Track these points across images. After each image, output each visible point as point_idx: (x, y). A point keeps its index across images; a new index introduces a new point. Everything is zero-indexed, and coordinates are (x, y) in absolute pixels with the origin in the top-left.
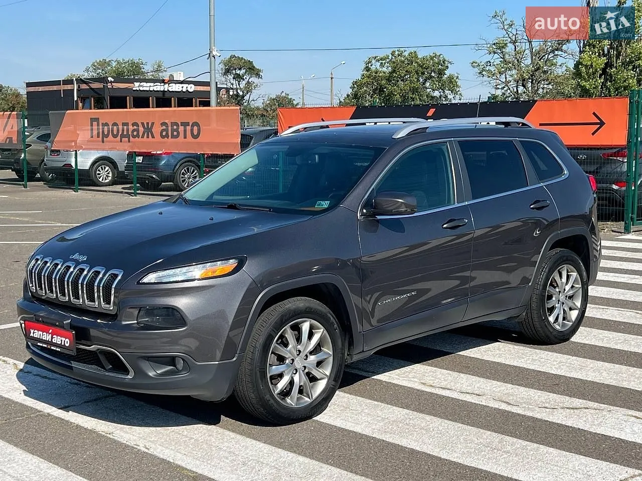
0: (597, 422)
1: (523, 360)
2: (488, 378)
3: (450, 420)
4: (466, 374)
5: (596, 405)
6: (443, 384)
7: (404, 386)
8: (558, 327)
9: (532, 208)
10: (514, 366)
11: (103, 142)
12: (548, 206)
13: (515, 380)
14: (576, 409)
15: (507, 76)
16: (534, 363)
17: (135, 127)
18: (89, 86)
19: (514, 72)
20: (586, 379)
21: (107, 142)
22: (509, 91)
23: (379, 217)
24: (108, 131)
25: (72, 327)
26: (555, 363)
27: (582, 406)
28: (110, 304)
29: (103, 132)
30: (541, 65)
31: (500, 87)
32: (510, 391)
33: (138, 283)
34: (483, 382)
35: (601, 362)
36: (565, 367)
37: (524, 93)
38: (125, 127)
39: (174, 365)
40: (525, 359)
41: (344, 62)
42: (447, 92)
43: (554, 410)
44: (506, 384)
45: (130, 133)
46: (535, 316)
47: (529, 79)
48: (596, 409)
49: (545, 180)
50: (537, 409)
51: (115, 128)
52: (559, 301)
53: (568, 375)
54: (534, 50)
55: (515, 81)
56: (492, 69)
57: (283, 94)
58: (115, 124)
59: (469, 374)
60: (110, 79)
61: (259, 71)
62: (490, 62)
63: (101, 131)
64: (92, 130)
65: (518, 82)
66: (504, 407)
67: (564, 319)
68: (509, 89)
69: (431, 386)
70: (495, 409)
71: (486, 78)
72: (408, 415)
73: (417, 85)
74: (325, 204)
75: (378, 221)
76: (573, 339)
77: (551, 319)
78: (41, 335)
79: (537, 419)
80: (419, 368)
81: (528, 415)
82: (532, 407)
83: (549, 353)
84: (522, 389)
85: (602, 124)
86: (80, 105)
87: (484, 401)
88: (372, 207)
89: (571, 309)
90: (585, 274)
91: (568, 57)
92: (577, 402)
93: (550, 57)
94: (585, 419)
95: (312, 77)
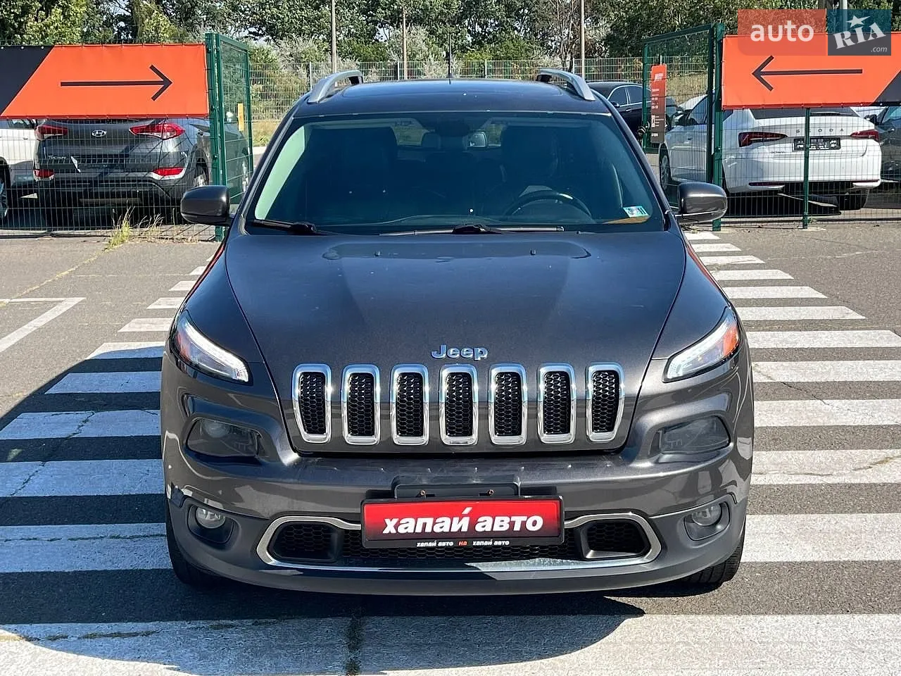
28: (611, 430)
33: (666, 380)
74: (641, 211)
78: (429, 524)
85: (166, 83)
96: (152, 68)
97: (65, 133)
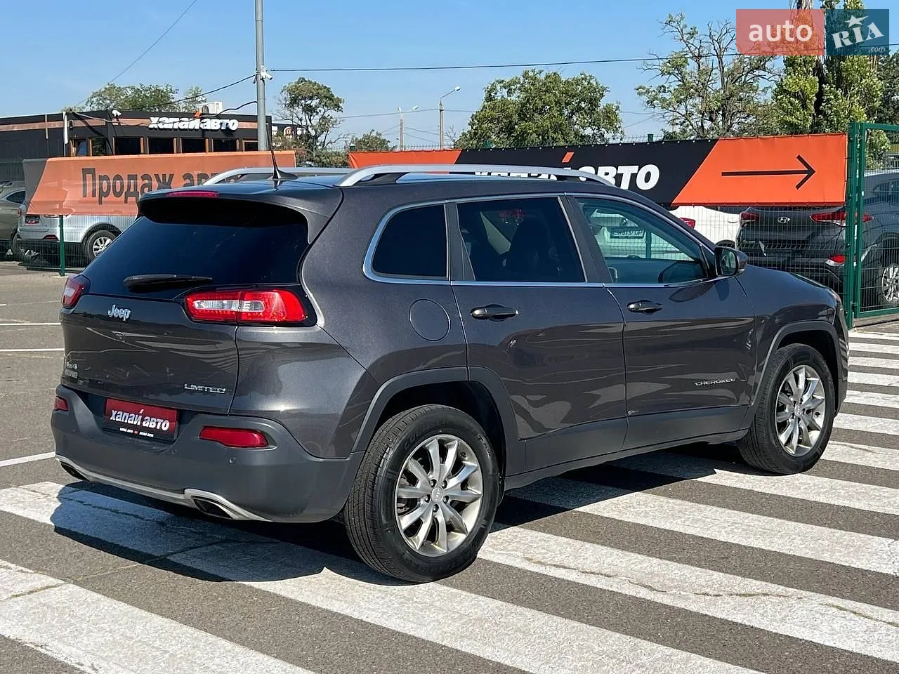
0: (780, 617)
1: (679, 521)
2: (625, 548)
3: (561, 616)
4: (594, 543)
5: (780, 589)
6: (557, 561)
7: (498, 564)
10: (665, 530)
11: (100, 202)
13: (664, 552)
14: (750, 595)
15: (688, 107)
16: (695, 526)
17: (147, 181)
18: (86, 123)
19: (697, 101)
20: (770, 548)
21: (107, 202)
22: (691, 127)
24: (109, 187)
26: (726, 525)
27: (760, 591)
29: (101, 189)
30: (736, 90)
31: (678, 122)
32: (656, 569)
34: (618, 555)
35: (793, 523)
36: (740, 531)
37: (713, 129)
38: (132, 181)
40: (683, 519)
41: (458, 88)
42: (603, 129)
43: (718, 598)
44: (651, 558)
45: (139, 190)
47: (719, 110)
48: (780, 596)
50: (693, 597)
51: (118, 182)
53: (744, 543)
54: (726, 70)
55: (700, 112)
57: (374, 134)
58: (118, 177)
59: (598, 543)
60: (115, 112)
61: (339, 100)
62: (664, 86)
63: (97, 187)
64: (85, 185)
65: (703, 114)
66: (644, 594)
68: (691, 124)
69: (540, 563)
70: (631, 597)
71: (658, 109)
72: (500, 609)
73: (560, 120)
79: (691, 612)
80: (524, 535)
81: (679, 606)
82: (685, 593)
83: (719, 509)
84: (673, 565)
85: (810, 172)
86: (73, 150)
87: (615, 585)
91: (773, 78)
92: (754, 585)
93: (747, 79)
94: (762, 611)
95: (414, 108)
96: (799, 158)
97: (757, 218)
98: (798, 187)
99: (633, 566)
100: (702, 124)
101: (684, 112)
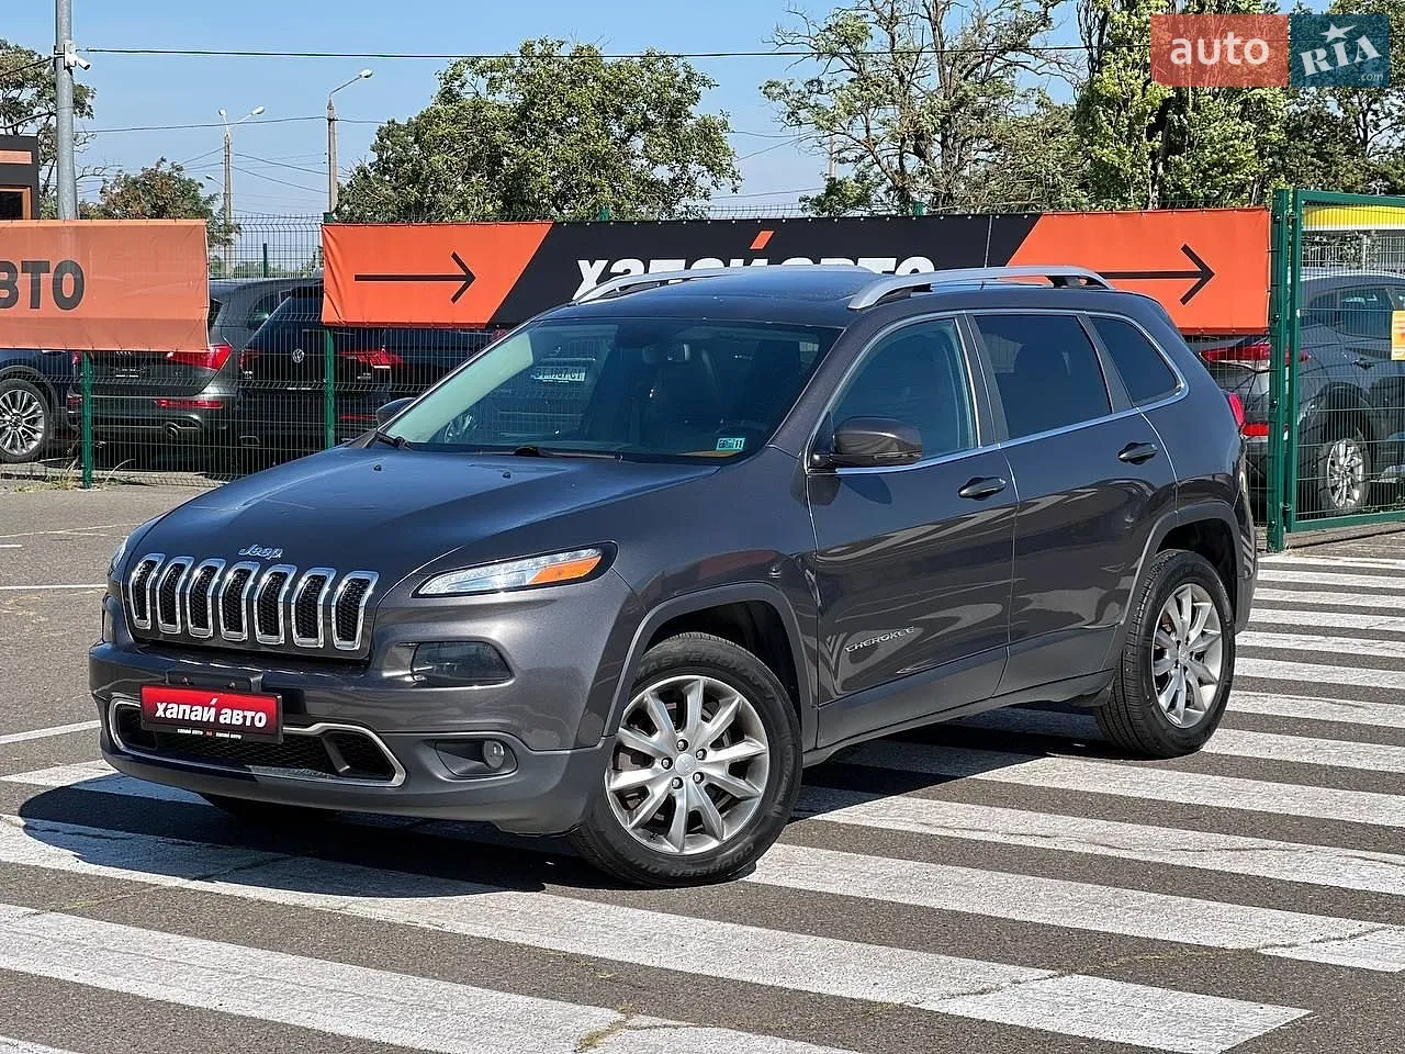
0: (1290, 868)
1: (1112, 784)
4: (1006, 808)
5: (1281, 844)
6: (967, 824)
7: (888, 829)
8: (1177, 721)
9: (1122, 460)
12: (1153, 455)
13: (1109, 814)
14: (1245, 850)
15: (872, 124)
16: (1138, 788)
19: (891, 111)
22: (877, 168)
23: (840, 471)
25: (266, 689)
26: (1181, 786)
27: (1255, 846)
28: (354, 639)
30: (971, 94)
31: (851, 155)
32: (1106, 830)
33: (416, 595)
34: (1045, 816)
37: (923, 173)
39: (482, 759)
40: (1118, 782)
42: (693, 168)
43: (1203, 853)
46: (1131, 691)
47: (936, 132)
48: (1283, 850)
49: (1145, 401)
50: (1169, 852)
52: (1177, 662)
53: (1213, 804)
55: (893, 138)
56: (826, 101)
62: (819, 82)
65: (903, 140)
66: (1101, 851)
67: (1188, 704)
68: (879, 163)
69: (943, 827)
70: (1086, 854)
71: (808, 130)
72: (920, 868)
73: (606, 146)
74: (737, 444)
75: (839, 478)
76: (1206, 748)
77: (1163, 701)
78: (188, 712)
79: (1173, 865)
81: (1154, 860)
82: (1157, 850)
83: (1163, 771)
84: (1127, 825)
85: (1205, 274)
87: (1060, 845)
88: (832, 453)
89: (1201, 682)
90: (1227, 603)
92: (1244, 841)
93: (993, 69)
94: (1265, 863)
95: (254, 112)
96: (1185, 249)
98: (1184, 300)
99: (1073, 828)
100: (901, 163)
101: (862, 135)
